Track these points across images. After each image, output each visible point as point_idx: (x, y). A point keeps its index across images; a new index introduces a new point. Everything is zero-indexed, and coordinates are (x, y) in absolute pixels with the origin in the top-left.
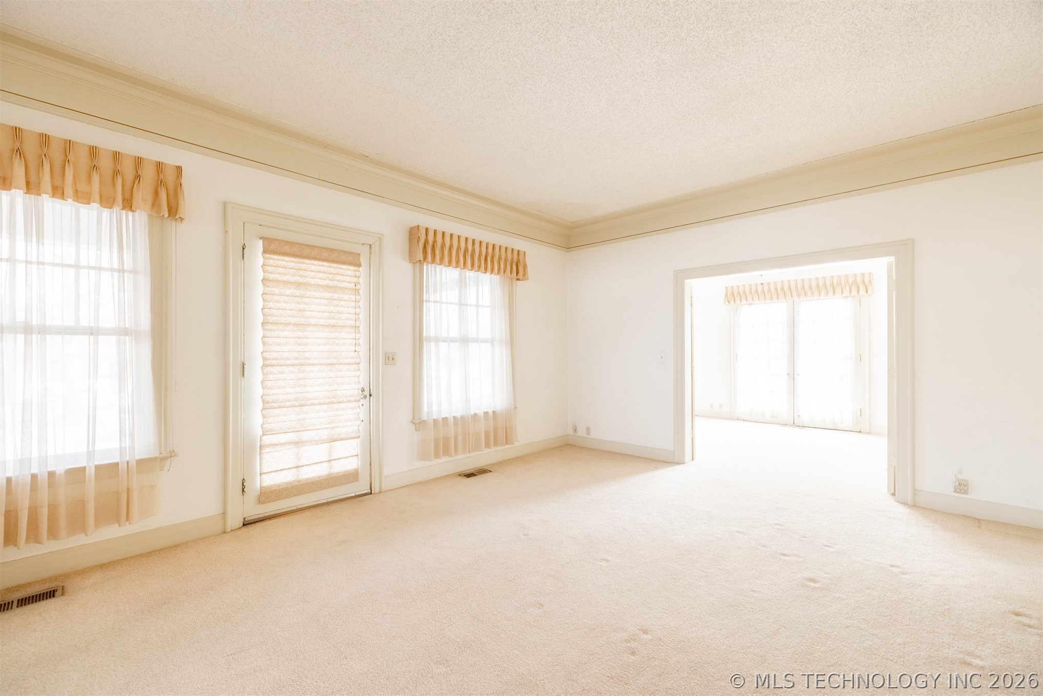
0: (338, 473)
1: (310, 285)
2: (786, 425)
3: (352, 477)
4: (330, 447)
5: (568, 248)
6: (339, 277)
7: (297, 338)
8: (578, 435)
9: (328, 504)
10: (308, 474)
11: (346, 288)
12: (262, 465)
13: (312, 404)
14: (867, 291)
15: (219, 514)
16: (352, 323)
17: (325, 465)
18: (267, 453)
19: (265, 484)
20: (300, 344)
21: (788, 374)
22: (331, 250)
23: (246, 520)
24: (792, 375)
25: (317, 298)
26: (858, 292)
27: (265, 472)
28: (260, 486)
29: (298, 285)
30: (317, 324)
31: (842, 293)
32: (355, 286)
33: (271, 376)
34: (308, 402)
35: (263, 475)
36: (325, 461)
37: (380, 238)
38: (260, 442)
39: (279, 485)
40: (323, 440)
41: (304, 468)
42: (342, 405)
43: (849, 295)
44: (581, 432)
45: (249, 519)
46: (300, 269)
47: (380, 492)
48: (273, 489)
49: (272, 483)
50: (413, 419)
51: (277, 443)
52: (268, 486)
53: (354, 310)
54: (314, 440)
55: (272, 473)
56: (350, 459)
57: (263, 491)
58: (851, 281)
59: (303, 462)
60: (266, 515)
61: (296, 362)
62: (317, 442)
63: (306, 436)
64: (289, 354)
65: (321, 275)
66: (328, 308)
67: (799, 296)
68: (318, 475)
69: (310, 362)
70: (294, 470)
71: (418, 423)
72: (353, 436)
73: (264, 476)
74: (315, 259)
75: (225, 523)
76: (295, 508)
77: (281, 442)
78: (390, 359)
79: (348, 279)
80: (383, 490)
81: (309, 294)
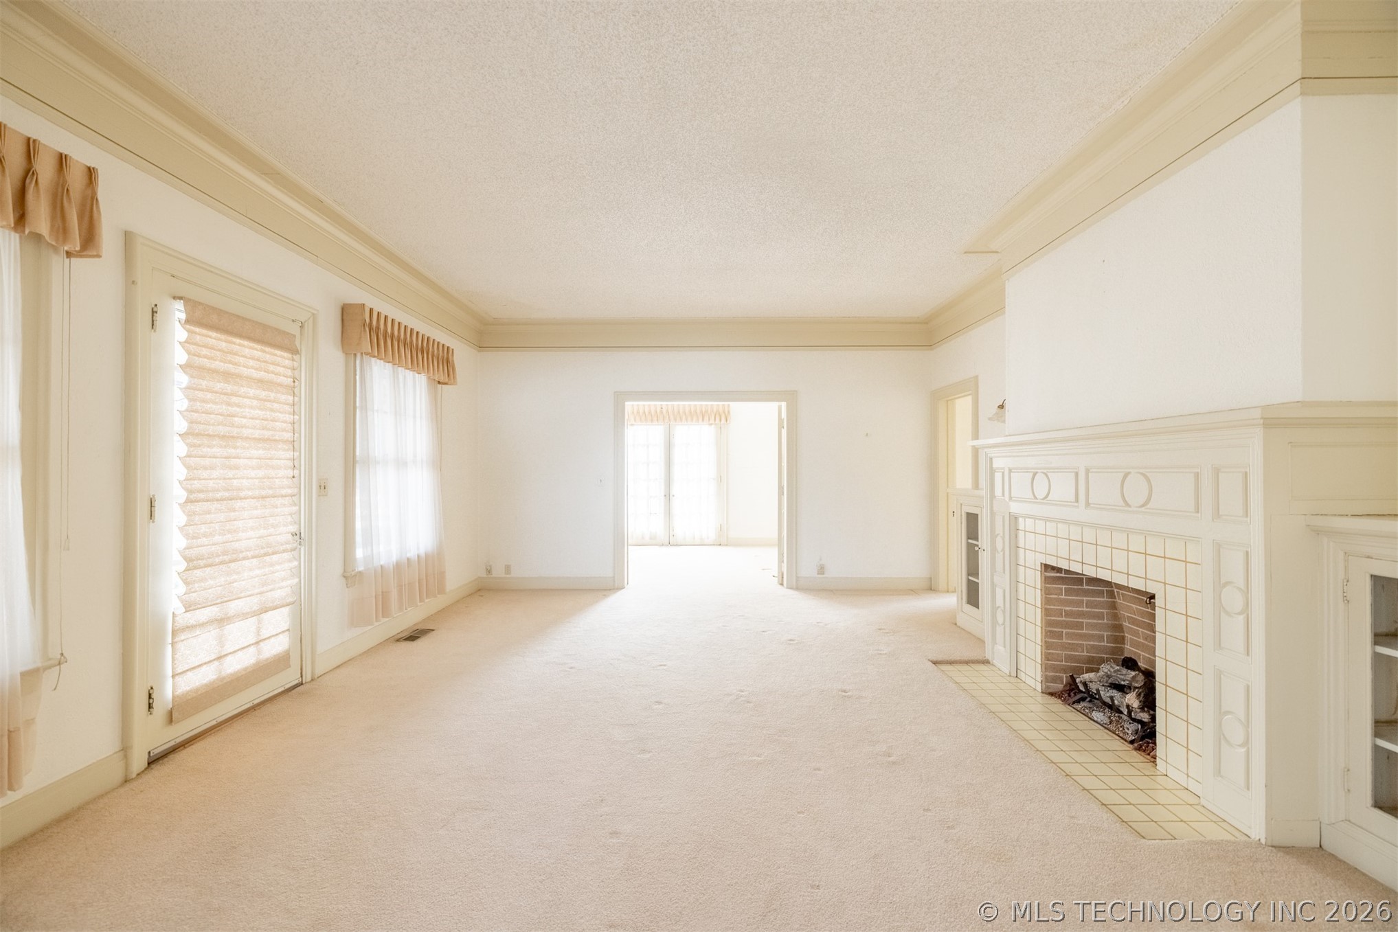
0: (267, 659)
1: (239, 376)
2: (663, 545)
3: (281, 662)
4: (259, 622)
5: (481, 347)
6: (271, 368)
7: (225, 458)
8: (493, 575)
9: (254, 708)
10: (235, 665)
11: (280, 385)
12: (176, 662)
13: (244, 559)
14: (727, 421)
15: (115, 753)
16: (288, 436)
17: (252, 649)
18: (182, 641)
19: (179, 692)
20: (230, 468)
21: (665, 496)
22: (265, 327)
23: (152, 754)
24: (668, 496)
25: (249, 398)
26: (721, 420)
27: (179, 671)
28: (173, 696)
29: (227, 376)
30: (250, 436)
31: (709, 420)
32: (294, 382)
33: (197, 518)
34: (241, 556)
35: (177, 677)
36: (252, 644)
37: (313, 314)
38: (173, 624)
39: (197, 690)
40: (254, 612)
41: (229, 658)
42: (275, 558)
43: (713, 422)
44: (499, 572)
45: (157, 751)
46: (231, 353)
47: (312, 680)
48: (190, 697)
49: (188, 688)
50: (345, 571)
51: (195, 623)
52: (183, 695)
53: (292, 417)
54: (243, 614)
55: (189, 673)
56: (281, 636)
57: (176, 703)
58: (715, 410)
59: (229, 648)
60: (178, 740)
61: (227, 494)
62: (245, 616)
63: (234, 607)
64: (214, 483)
65: (251, 363)
66: (264, 413)
67: (675, 420)
68: (244, 667)
69: (242, 494)
70: (216, 663)
71: (351, 577)
72: (288, 601)
73: (178, 679)
74: (249, 338)
75: (127, 767)
76: (214, 723)
77: (201, 622)
78: (323, 487)
79: (281, 370)
80: (316, 677)
81: (243, 390)
